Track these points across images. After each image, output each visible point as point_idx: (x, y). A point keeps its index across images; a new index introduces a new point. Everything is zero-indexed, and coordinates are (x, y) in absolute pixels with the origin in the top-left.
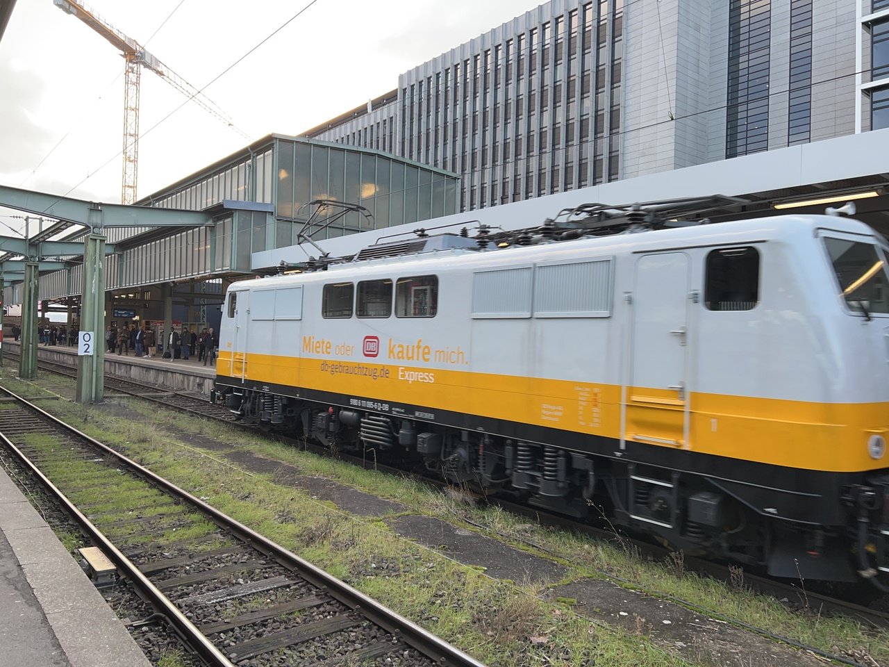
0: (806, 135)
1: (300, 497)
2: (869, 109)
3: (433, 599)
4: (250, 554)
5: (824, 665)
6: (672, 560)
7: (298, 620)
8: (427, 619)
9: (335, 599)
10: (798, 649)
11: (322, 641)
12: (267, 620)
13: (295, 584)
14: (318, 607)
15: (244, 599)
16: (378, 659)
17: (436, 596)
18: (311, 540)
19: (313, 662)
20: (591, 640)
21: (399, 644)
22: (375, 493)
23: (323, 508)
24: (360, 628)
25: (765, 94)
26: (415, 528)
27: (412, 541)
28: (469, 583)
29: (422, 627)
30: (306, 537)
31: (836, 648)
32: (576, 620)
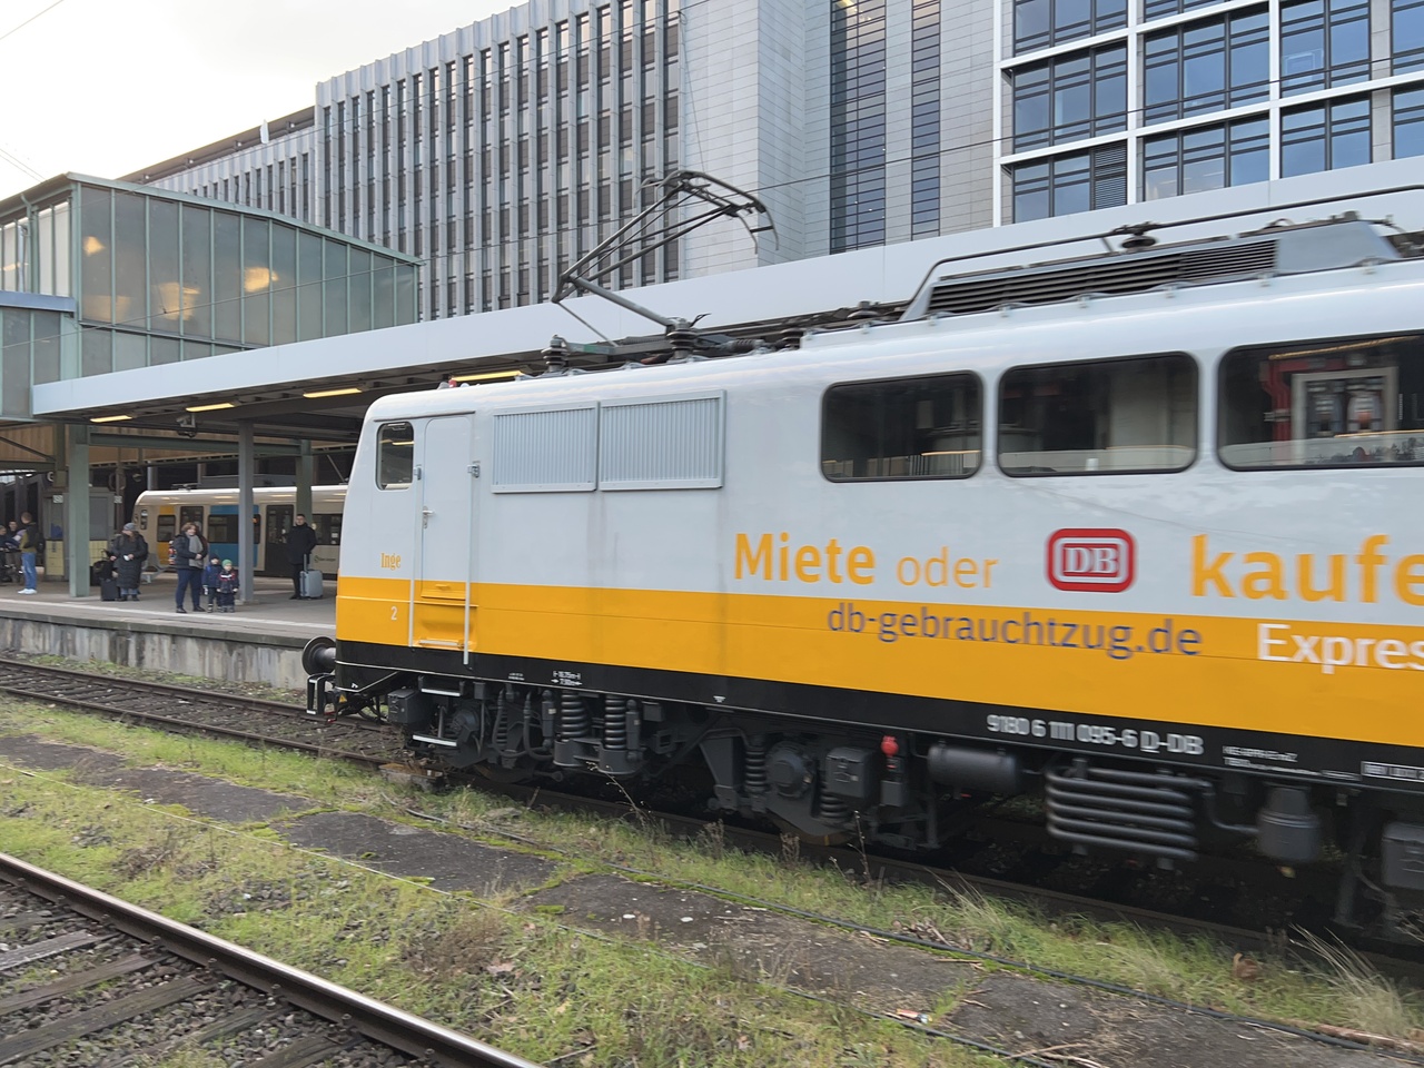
0: (934, 226)
1: (122, 803)
2: (1010, 192)
3: (342, 934)
4: (24, 903)
5: (878, 947)
6: (707, 833)
7: (106, 995)
8: (329, 964)
9: (174, 955)
10: (850, 931)
11: (146, 1020)
12: (48, 1002)
13: (104, 941)
14: (143, 970)
15: (6, 973)
16: (241, 1034)
17: (347, 928)
18: (140, 868)
19: (127, 1053)
20: (575, 956)
21: (279, 1006)
22: (261, 785)
23: (164, 816)
24: (215, 994)
25: (878, 161)
26: (327, 832)
27: (317, 851)
28: (402, 904)
29: (319, 976)
30: (130, 865)
31: (898, 923)
32: (557, 934)
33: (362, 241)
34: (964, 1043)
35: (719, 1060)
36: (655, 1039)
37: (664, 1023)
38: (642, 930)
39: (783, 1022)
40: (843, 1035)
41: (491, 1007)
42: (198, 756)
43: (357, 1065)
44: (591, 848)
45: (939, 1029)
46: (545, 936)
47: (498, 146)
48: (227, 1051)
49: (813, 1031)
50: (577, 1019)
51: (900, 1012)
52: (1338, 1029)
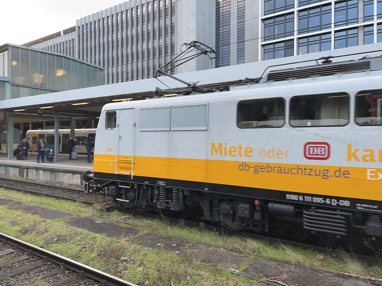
0: (243, 61)
1: (22, 214)
2: (263, 52)
3: (81, 249)
5: (225, 252)
6: (180, 222)
7: (17, 266)
8: (78, 257)
9: (36, 255)
10: (218, 248)
11: (28, 272)
13: (17, 251)
14: (27, 259)
16: (54, 276)
17: (83, 248)
18: (26, 232)
19: (23, 281)
20: (144, 255)
21: (64, 269)
22: (60, 210)
23: (33, 218)
24: (47, 265)
25: (228, 43)
26: (78, 222)
27: (75, 227)
28: (98, 241)
29: (75, 261)
30: (24, 231)
31: (230, 246)
32: (139, 249)
33: (89, 63)
34: (247, 277)
35: (182, 282)
36: (165, 277)
37: (167, 273)
38: (162, 248)
39: (199, 272)
40: (215, 275)
41: (121, 268)
42: (43, 202)
43: (85, 284)
44: (150, 226)
45: (240, 273)
46: (136, 250)
47: (126, 37)
48: (50, 281)
49: (207, 274)
50: (144, 272)
51: (230, 269)
52: (344, 273)
